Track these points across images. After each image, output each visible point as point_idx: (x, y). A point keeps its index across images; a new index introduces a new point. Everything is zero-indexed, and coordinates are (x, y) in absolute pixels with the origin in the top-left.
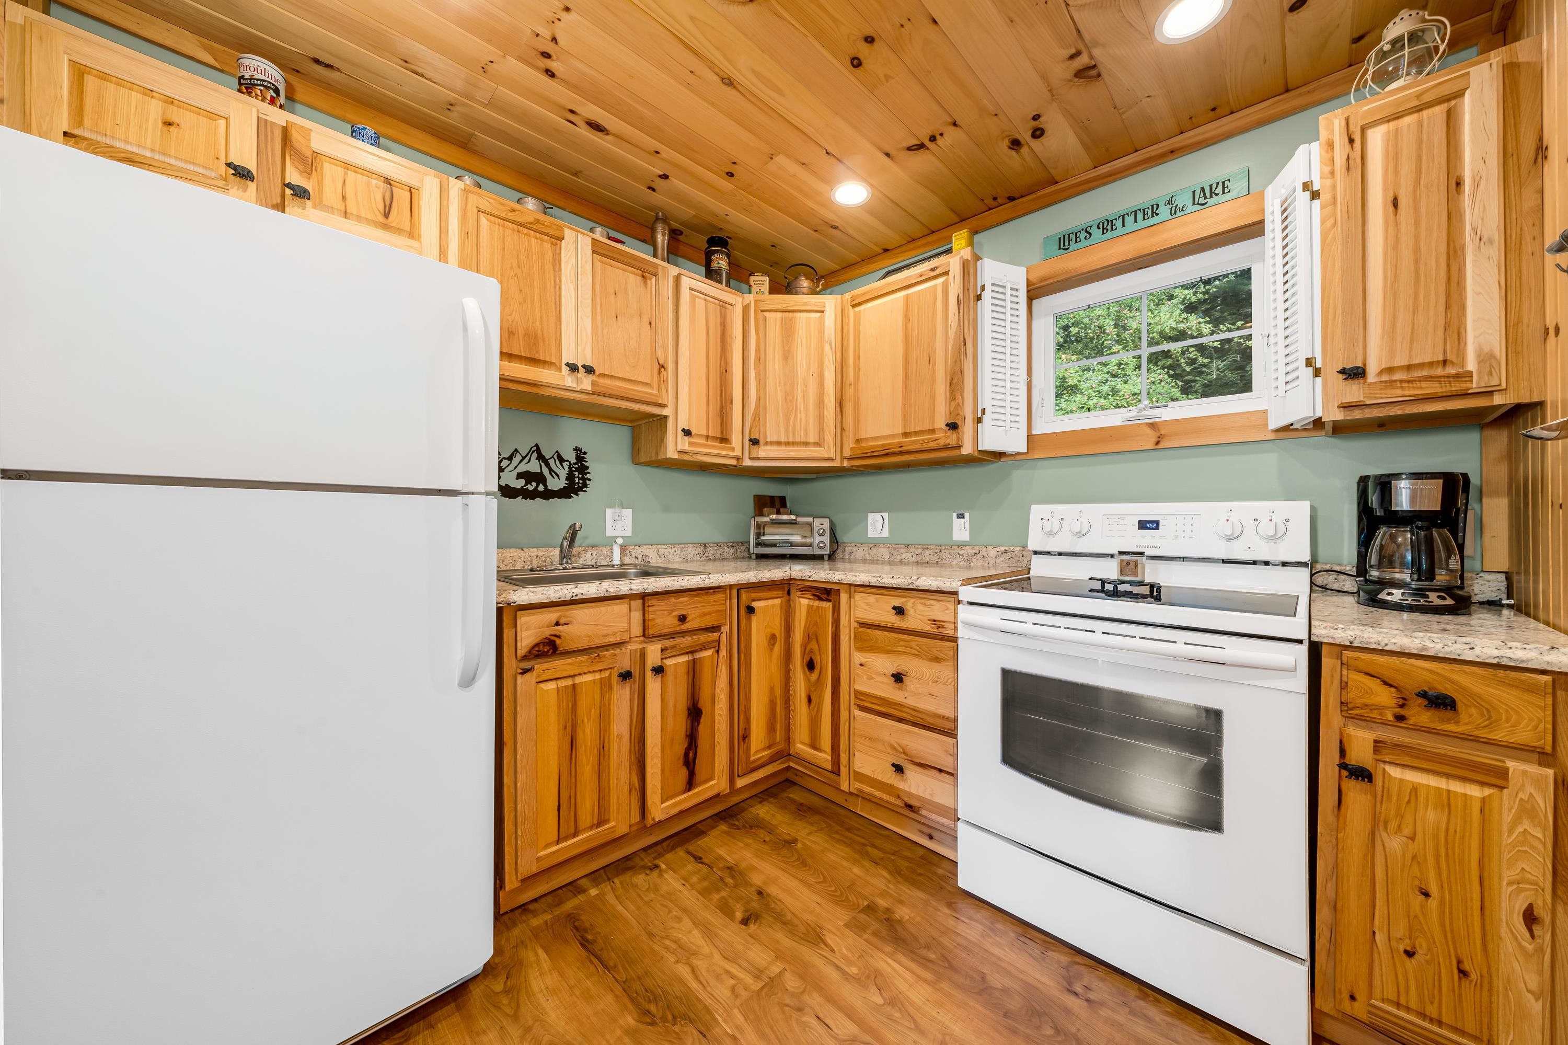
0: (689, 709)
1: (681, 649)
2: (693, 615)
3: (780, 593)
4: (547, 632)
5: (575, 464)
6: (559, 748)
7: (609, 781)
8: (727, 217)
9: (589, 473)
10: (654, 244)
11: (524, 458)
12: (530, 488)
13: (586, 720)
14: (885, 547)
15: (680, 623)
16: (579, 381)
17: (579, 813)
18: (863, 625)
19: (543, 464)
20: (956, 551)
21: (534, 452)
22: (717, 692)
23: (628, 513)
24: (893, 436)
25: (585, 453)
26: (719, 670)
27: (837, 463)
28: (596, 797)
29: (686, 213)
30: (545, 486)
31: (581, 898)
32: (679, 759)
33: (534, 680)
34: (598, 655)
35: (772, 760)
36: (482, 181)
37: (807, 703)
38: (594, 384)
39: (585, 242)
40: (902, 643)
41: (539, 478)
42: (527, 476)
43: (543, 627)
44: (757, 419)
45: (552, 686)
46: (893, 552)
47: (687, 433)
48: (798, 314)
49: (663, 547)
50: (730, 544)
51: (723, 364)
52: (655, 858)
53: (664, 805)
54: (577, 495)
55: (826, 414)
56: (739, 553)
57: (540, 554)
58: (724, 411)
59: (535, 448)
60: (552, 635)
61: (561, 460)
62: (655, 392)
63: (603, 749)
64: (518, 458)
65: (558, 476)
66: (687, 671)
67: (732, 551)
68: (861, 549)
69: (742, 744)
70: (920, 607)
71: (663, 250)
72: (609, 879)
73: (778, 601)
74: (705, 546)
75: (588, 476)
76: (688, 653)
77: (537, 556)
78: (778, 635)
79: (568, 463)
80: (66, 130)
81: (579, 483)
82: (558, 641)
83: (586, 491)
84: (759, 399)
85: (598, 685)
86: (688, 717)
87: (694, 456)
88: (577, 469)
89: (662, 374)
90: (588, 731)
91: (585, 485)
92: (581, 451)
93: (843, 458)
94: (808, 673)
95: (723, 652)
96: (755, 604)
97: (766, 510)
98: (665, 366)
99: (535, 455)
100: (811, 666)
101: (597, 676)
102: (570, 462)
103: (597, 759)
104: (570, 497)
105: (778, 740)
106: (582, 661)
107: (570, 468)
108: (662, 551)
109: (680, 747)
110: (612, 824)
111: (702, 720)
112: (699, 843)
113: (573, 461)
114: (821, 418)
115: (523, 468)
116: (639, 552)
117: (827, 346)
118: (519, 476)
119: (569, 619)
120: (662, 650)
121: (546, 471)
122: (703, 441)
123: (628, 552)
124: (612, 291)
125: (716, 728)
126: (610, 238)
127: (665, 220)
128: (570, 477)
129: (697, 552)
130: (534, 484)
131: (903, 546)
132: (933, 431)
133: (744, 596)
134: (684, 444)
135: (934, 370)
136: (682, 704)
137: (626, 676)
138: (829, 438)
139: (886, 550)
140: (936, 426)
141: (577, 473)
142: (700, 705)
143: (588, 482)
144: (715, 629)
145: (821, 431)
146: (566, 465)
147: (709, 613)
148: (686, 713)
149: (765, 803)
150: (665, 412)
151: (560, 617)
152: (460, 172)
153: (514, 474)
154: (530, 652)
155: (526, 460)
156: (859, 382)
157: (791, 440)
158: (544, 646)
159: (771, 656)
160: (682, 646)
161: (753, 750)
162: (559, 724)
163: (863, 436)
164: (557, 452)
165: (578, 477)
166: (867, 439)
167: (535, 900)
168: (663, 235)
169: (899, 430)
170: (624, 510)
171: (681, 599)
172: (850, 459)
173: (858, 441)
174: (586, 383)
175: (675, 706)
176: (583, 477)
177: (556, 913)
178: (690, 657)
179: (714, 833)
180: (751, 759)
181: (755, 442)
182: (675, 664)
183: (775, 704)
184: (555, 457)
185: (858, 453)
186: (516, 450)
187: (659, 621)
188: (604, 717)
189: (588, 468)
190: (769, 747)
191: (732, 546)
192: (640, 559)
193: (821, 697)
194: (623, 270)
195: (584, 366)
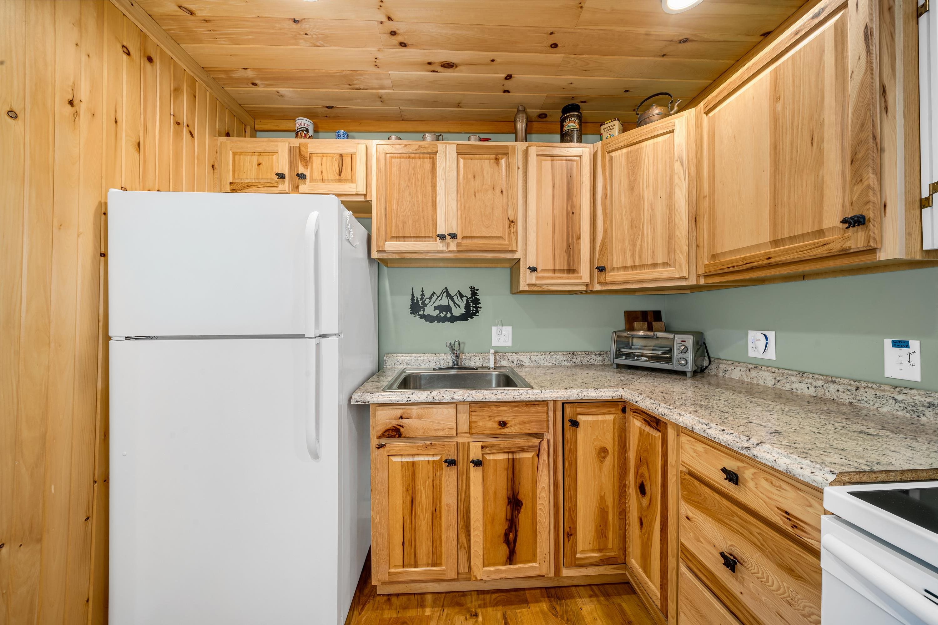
0: (508, 498)
1: (501, 449)
2: (513, 422)
3: (612, 410)
4: (395, 422)
5: (470, 298)
6: (403, 503)
7: (441, 536)
8: (572, 85)
9: (480, 303)
10: (515, 132)
11: (438, 297)
12: (442, 315)
13: (422, 488)
14: (769, 371)
15: (501, 427)
16: (448, 245)
17: (418, 552)
18: (692, 474)
19: (450, 300)
20: (890, 394)
21: (444, 292)
22: (538, 490)
23: (508, 330)
24: (758, 246)
25: (477, 290)
26: (540, 471)
27: (693, 281)
28: (430, 544)
29: (539, 97)
30: (451, 313)
31: (419, 612)
32: (499, 536)
33: (386, 454)
34: (431, 444)
35: (603, 562)
36: (400, 135)
37: (639, 525)
38: (458, 245)
39: (452, 149)
40: (736, 519)
41: (448, 309)
42: (440, 308)
43: (391, 419)
44: (604, 249)
45: (398, 459)
46: (778, 378)
47: (533, 270)
48: (644, 143)
49: (535, 354)
50: (598, 353)
51: (569, 208)
52: (480, 606)
53: (485, 569)
54: (472, 318)
55: (677, 233)
56: (606, 360)
57: (445, 358)
58: (571, 247)
59: (445, 290)
60: (397, 425)
61: (461, 296)
62: (507, 242)
63: (436, 512)
64: (435, 297)
65: (459, 307)
66: (506, 466)
67: (600, 358)
68: (738, 369)
69: (566, 540)
70: (765, 484)
71: (522, 132)
72: (443, 606)
73: (611, 418)
74: (573, 353)
75: (479, 305)
76: (508, 452)
77: (443, 359)
78: (610, 448)
79: (466, 298)
80: (231, 182)
81: (473, 310)
82: (402, 429)
83: (478, 316)
84: (605, 231)
85: (431, 464)
86: (508, 505)
87: (543, 287)
88: (472, 301)
89: (512, 228)
90: (424, 496)
91: (477, 312)
92: (474, 289)
93: (699, 276)
94: (640, 495)
95: (544, 457)
96: (581, 419)
97: (636, 325)
98: (514, 221)
99: (445, 294)
100: (642, 489)
101: (431, 458)
102: (467, 297)
103: (431, 517)
104: (467, 320)
105: (610, 546)
106: (419, 446)
107: (467, 301)
108: (533, 358)
109: (501, 527)
110: (443, 568)
111: (522, 510)
112: (518, 611)
113: (469, 296)
114: (670, 237)
115: (438, 303)
116: (515, 357)
117: (677, 165)
118: (436, 308)
119: (409, 415)
120: (482, 447)
121: (452, 304)
122: (551, 275)
123: (506, 357)
124: (472, 176)
125: (538, 520)
126: (481, 140)
127: (524, 111)
128: (467, 307)
129: (565, 358)
130: (444, 313)
131: (794, 373)
132: (821, 232)
133: (568, 409)
134: (532, 278)
135: (821, 151)
136: (503, 493)
137: (451, 463)
138: (681, 258)
139: (769, 374)
140: (826, 225)
141: (472, 304)
142: (521, 497)
143: (479, 309)
144: (539, 436)
145: (671, 250)
146: (464, 299)
147: (530, 422)
148: (506, 501)
149: (594, 599)
150: (516, 256)
151: (403, 413)
152: (389, 135)
153: (433, 307)
154: (383, 435)
155: (440, 298)
156: (714, 191)
157: (637, 263)
158: (392, 431)
159: (601, 468)
160: (501, 446)
161: (580, 547)
162: (403, 487)
163: (719, 250)
164: (459, 291)
165: (473, 306)
166: (724, 254)
167: (398, 595)
168: (522, 122)
169: (766, 238)
170: (504, 327)
171: (501, 408)
172: (706, 276)
173: (714, 256)
174: (453, 246)
175: (495, 493)
176: (476, 306)
177: (400, 615)
178: (510, 456)
179: (535, 608)
180: (578, 556)
181: (602, 269)
182: (496, 460)
183: (607, 513)
184: (458, 294)
185: (713, 270)
186: (434, 293)
187: (481, 424)
188: (436, 489)
189: (479, 300)
190: (600, 550)
191: (600, 355)
192: (515, 363)
193: (651, 525)
194: (480, 159)
195: (449, 235)
